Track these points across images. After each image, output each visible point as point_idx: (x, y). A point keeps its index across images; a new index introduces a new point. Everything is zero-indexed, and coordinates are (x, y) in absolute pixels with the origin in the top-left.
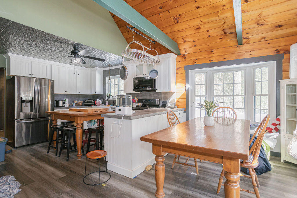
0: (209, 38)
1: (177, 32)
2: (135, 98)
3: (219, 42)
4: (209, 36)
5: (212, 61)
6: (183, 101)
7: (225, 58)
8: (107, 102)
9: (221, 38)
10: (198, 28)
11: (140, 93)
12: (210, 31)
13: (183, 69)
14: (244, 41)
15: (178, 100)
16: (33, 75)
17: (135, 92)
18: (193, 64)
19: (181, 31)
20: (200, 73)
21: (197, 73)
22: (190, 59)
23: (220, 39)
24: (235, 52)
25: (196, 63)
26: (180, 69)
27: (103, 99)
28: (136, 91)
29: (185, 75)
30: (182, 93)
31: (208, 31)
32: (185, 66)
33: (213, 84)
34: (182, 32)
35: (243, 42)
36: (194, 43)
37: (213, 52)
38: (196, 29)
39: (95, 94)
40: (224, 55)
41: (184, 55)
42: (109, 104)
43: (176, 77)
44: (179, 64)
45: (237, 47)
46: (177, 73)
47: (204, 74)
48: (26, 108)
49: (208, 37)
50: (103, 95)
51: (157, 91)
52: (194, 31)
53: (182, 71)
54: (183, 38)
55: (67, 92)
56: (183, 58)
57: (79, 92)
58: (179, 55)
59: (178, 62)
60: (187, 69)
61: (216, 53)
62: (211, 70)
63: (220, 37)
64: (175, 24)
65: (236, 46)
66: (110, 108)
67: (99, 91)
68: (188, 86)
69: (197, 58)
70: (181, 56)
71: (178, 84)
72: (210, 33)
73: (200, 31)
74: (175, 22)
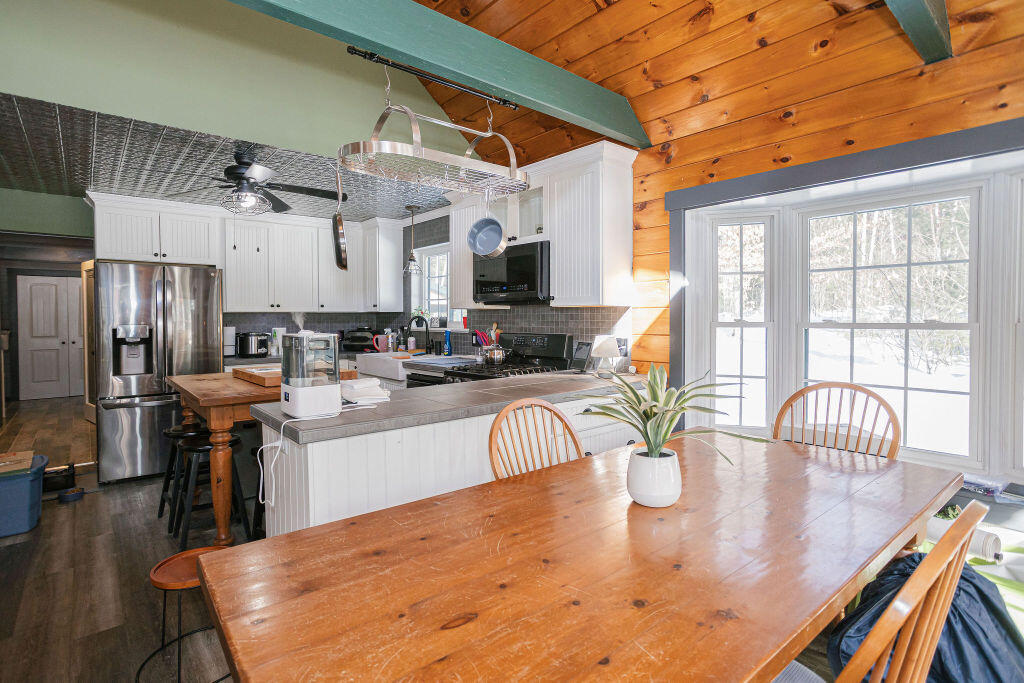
0: (765, 49)
1: (614, 46)
2: (495, 326)
3: (818, 63)
4: (763, 43)
5: (785, 160)
6: (661, 344)
7: (850, 143)
8: (411, 340)
9: (823, 44)
10: (701, 14)
11: (508, 307)
12: (762, 18)
13: (661, 205)
14: (960, 35)
15: (641, 339)
16: (164, 255)
17: (481, 306)
18: (702, 182)
19: (630, 38)
20: (741, 220)
21: (728, 221)
22: (691, 160)
23: (820, 50)
24: (910, 106)
25: (712, 175)
26: (649, 208)
27: (402, 329)
28: (485, 304)
29: (667, 231)
30: (657, 313)
31: (751, 17)
32: (666, 194)
33: (806, 270)
34: (637, 41)
35: (955, 45)
36: (697, 86)
37: (791, 119)
38: (693, 19)
39: (373, 310)
40: (846, 127)
41: (666, 146)
42: (418, 346)
43: (635, 241)
44: (644, 186)
45: (921, 74)
46: (637, 227)
47: (762, 227)
48: (132, 360)
49: (756, 46)
50: (403, 313)
51: (553, 304)
52: (686, 29)
53: (656, 217)
54: (645, 71)
55: (278, 306)
56: (661, 160)
57: (322, 306)
58: (644, 146)
59: (641, 178)
60: (677, 204)
61: (805, 121)
62: (795, 206)
63: (818, 40)
64: (600, 10)
65: (918, 71)
66: (400, 365)
67: (387, 299)
68: (678, 282)
69: (719, 153)
70: (654, 149)
71: (641, 274)
72: (763, 27)
73: (713, 26)
74: (597, 5)
